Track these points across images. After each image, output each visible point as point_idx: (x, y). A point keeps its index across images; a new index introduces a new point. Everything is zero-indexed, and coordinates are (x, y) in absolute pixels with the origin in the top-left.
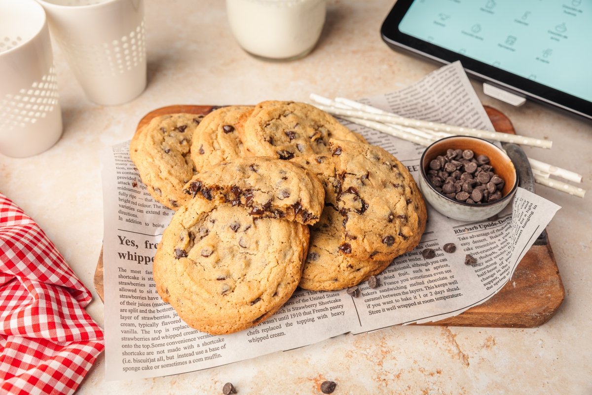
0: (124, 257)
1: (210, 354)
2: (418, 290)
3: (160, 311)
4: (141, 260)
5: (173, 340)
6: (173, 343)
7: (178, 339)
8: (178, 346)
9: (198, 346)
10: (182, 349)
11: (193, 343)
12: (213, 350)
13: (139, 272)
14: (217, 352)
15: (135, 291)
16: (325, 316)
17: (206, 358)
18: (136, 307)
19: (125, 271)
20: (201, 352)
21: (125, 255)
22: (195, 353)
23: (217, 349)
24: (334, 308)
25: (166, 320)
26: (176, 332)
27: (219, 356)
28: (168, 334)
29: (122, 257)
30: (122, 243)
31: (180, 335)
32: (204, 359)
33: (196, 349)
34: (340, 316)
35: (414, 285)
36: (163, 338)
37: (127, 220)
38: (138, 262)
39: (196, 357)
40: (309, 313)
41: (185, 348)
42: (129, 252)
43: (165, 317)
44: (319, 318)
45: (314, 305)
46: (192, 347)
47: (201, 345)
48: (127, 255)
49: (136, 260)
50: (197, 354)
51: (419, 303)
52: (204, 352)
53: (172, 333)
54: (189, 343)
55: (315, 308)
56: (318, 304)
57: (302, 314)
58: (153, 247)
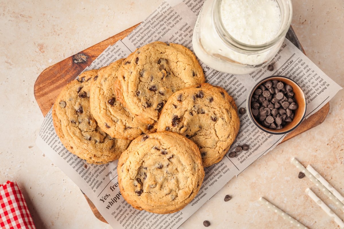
0: (110, 207)
1: (177, 219)
2: (258, 137)
3: (141, 216)
4: (116, 199)
5: (157, 224)
6: (158, 225)
7: (158, 222)
8: (161, 225)
9: (170, 219)
10: (163, 225)
11: (166, 220)
12: (177, 217)
13: (120, 206)
14: (180, 217)
15: (126, 217)
16: (221, 176)
17: (176, 222)
18: (132, 224)
19: (115, 212)
20: (173, 221)
21: (109, 205)
22: (170, 223)
23: (179, 216)
24: (223, 169)
25: (147, 217)
26: (156, 220)
27: (182, 218)
28: (152, 223)
29: (109, 208)
30: (104, 201)
31: (158, 220)
32: (176, 223)
33: (169, 222)
34: (228, 172)
35: (255, 135)
36: (152, 226)
37: (97, 188)
38: (115, 202)
39: (172, 225)
40: (213, 178)
41: (164, 224)
42: (109, 202)
44: (219, 178)
46: (167, 221)
47: (170, 218)
48: (110, 204)
49: (114, 202)
50: (171, 223)
51: (261, 144)
52: (174, 220)
53: (154, 221)
54: (165, 221)
55: (214, 174)
56: (214, 171)
57: (210, 181)
58: (115, 187)
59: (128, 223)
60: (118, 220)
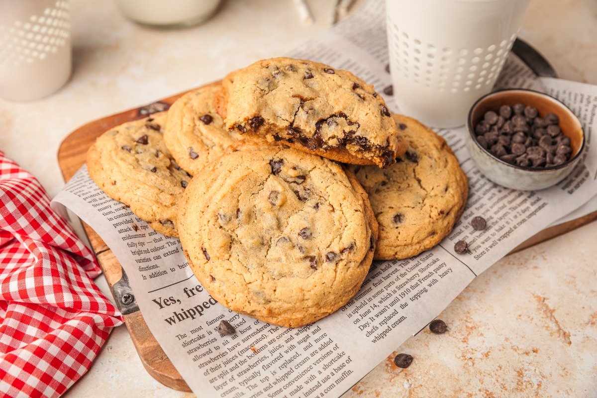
0: (174, 321)
1: (338, 375)
2: (505, 215)
3: (251, 356)
4: (193, 313)
5: (287, 381)
6: (290, 384)
7: (292, 377)
8: (297, 383)
9: (320, 372)
10: (304, 385)
11: (311, 372)
12: (339, 368)
13: (200, 328)
14: (346, 369)
15: (210, 351)
16: (435, 281)
17: (338, 382)
18: (223, 368)
19: (185, 336)
20: (328, 378)
21: (172, 318)
22: (321, 383)
23: (343, 366)
24: (438, 269)
25: (266, 362)
26: (285, 370)
27: (350, 372)
28: (277, 376)
29: (172, 322)
30: (162, 307)
31: (291, 371)
32: (335, 384)
33: (320, 378)
34: (449, 274)
36: (275, 383)
37: (151, 277)
38: (191, 318)
39: (325, 386)
40: (417, 285)
41: (307, 383)
42: (175, 313)
43: (262, 360)
44: (430, 285)
45: (416, 275)
46: (313, 377)
47: (322, 370)
48: (175, 317)
49: (187, 317)
50: (324, 381)
51: (515, 227)
52: (331, 375)
53: (280, 373)
54: (308, 375)
55: (419, 278)
56: (419, 273)
57: (411, 289)
58: (195, 291)
59: (212, 365)
60: (190, 352)
